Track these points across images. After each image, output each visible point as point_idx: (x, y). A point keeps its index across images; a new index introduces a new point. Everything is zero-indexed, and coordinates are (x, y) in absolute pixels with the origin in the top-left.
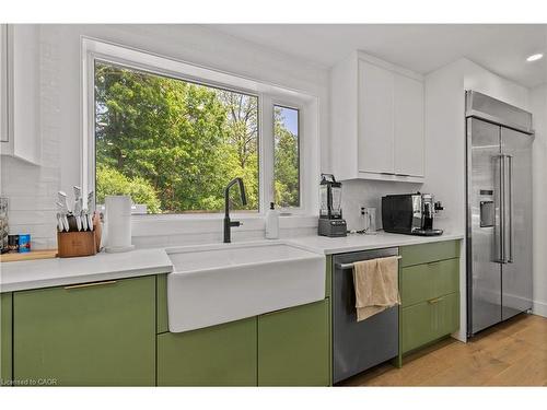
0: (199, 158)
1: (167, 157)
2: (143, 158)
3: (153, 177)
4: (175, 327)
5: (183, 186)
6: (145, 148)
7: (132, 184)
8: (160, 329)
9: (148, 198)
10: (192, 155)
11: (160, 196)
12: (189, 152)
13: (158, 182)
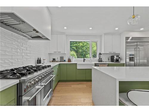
0: (85, 45)
1: (78, 46)
2: (73, 46)
3: (76, 51)
4: (78, 68)
5: (82, 52)
6: (74, 44)
7: (72, 53)
8: (76, 69)
9: (75, 55)
10: (84, 45)
11: (77, 55)
12: (83, 44)
13: (77, 52)
